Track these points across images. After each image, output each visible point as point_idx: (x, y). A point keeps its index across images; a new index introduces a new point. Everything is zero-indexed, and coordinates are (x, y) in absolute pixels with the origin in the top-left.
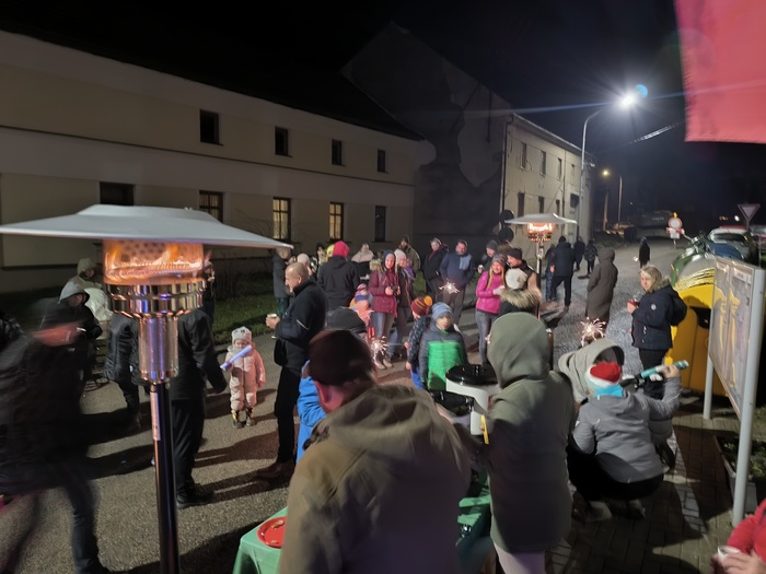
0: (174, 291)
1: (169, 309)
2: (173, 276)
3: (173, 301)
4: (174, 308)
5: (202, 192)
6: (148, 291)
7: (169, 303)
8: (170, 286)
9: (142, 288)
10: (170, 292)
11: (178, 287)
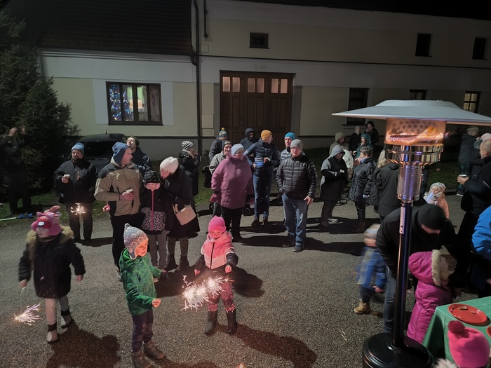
0: (424, 151)
1: (420, 160)
2: (425, 142)
3: (423, 156)
4: (422, 160)
5: (411, 91)
6: (409, 150)
7: (421, 156)
8: (422, 147)
9: (406, 147)
10: (422, 151)
11: (427, 148)
